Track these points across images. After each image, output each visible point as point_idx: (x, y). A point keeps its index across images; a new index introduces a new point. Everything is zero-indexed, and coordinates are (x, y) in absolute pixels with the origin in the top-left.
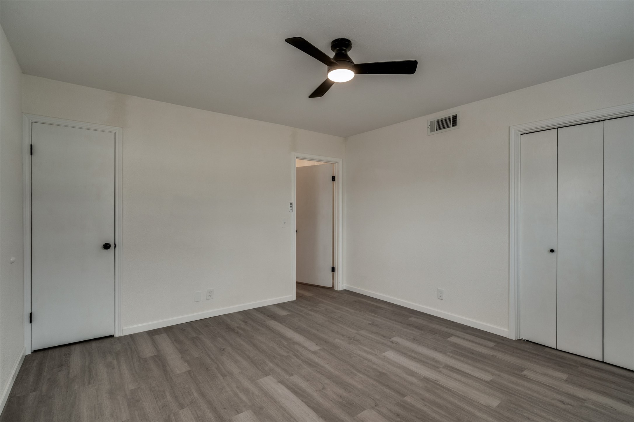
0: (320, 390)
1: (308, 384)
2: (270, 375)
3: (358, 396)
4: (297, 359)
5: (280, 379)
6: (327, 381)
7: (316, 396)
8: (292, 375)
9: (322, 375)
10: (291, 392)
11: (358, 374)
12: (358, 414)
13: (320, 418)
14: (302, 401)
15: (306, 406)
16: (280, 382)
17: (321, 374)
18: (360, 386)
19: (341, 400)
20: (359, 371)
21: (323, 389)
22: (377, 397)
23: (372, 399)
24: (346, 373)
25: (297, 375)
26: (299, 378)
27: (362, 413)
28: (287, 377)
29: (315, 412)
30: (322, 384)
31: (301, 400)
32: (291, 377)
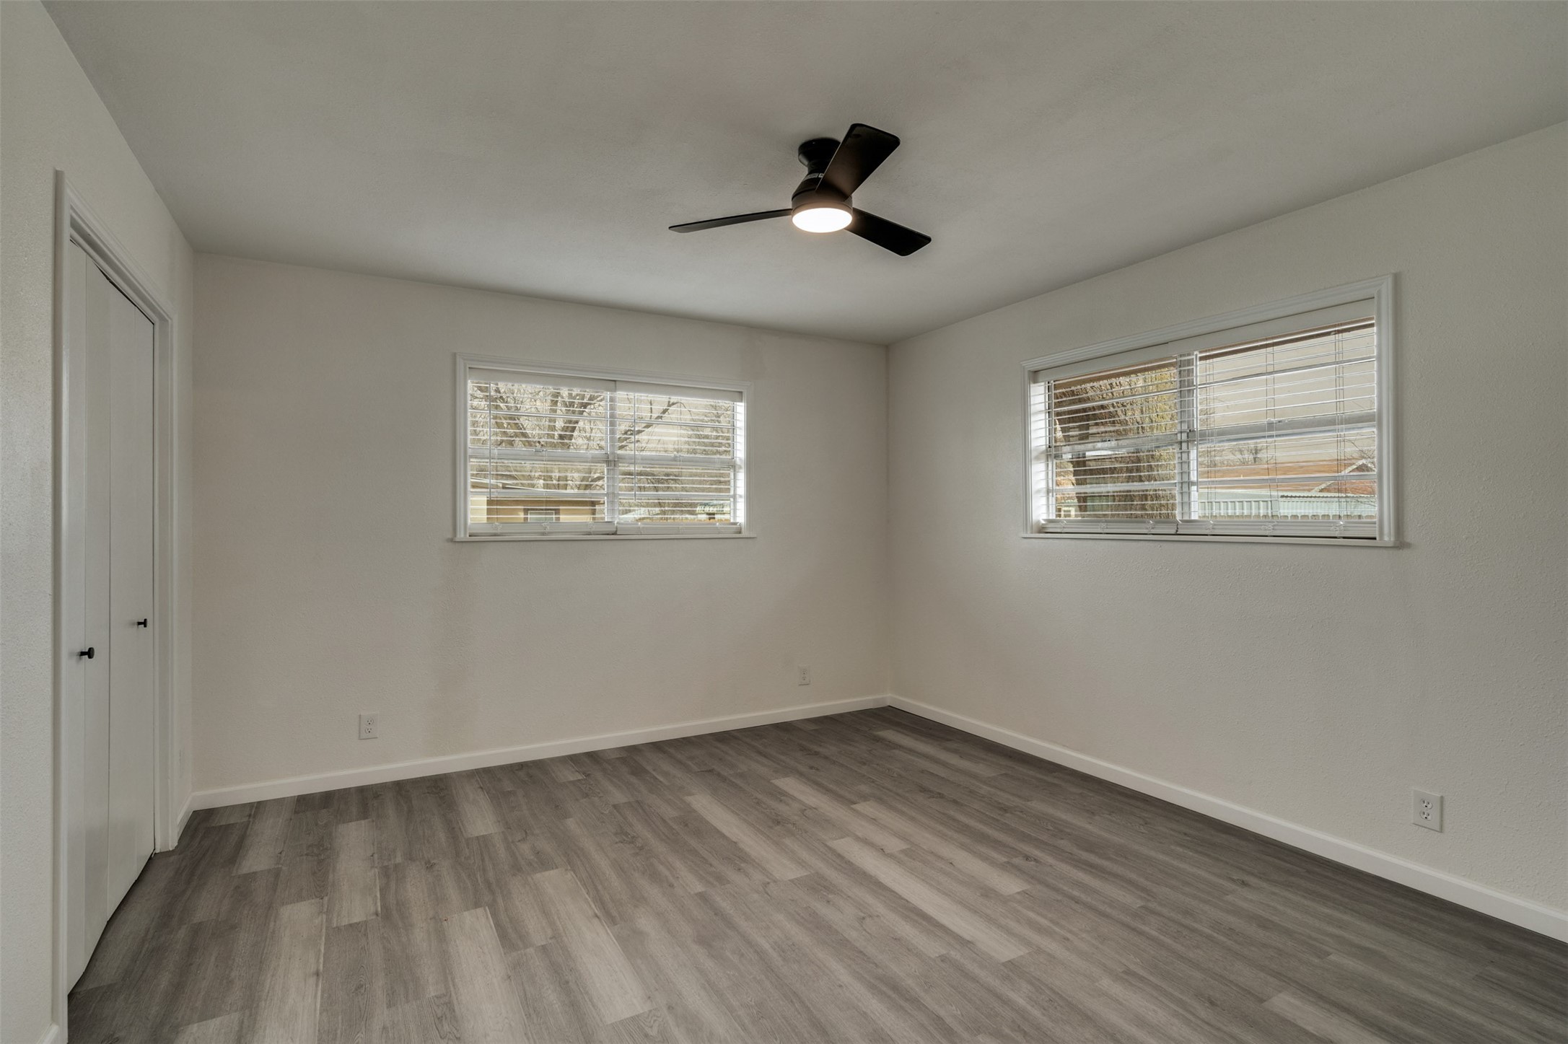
0: (870, 916)
1: (899, 932)
2: (1004, 964)
3: (793, 900)
4: (942, 1013)
5: (970, 948)
6: (852, 935)
7: (878, 907)
8: (943, 959)
9: (861, 952)
10: (935, 919)
11: (766, 946)
12: (806, 876)
13: (873, 875)
14: (907, 901)
15: (897, 892)
16: (969, 942)
17: (865, 955)
18: (780, 917)
19: (831, 896)
20: (760, 953)
21: (864, 918)
22: (756, 896)
23: (768, 894)
24: (797, 951)
25: (929, 957)
26: (922, 949)
27: (799, 876)
28: (955, 954)
29: (880, 882)
30: (865, 930)
31: (910, 903)
32: (944, 952)
